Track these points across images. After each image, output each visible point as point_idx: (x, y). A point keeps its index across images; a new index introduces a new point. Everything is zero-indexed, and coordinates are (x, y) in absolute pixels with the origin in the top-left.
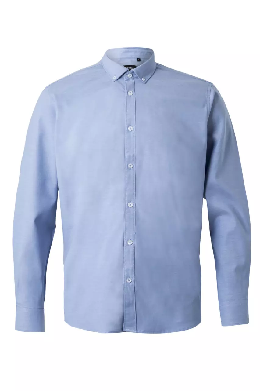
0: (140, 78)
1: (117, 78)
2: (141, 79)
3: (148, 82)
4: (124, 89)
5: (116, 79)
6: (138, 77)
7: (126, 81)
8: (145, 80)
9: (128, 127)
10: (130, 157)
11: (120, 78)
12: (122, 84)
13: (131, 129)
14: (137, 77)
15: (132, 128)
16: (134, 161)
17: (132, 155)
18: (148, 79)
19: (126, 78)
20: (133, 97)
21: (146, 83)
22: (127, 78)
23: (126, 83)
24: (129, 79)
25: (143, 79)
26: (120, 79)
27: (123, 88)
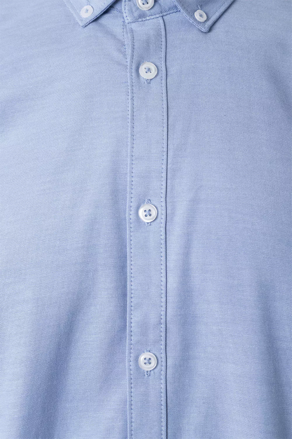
0: (188, 13)
1: (98, 12)
2: (191, 14)
3: (218, 25)
4: (125, 55)
5: (93, 17)
6: (179, 7)
7: (134, 26)
8: (205, 18)
9: (138, 208)
10: (144, 327)
11: (106, 11)
12: (113, 36)
13: (149, 213)
14: (176, 7)
15: (154, 213)
16: (163, 343)
17: (153, 319)
18: (217, 15)
19: (131, 11)
20: (157, 88)
21: (210, 29)
22: (136, 14)
23: (132, 31)
24: (142, 16)
25: (197, 15)
26: (107, 16)
27: (119, 51)
